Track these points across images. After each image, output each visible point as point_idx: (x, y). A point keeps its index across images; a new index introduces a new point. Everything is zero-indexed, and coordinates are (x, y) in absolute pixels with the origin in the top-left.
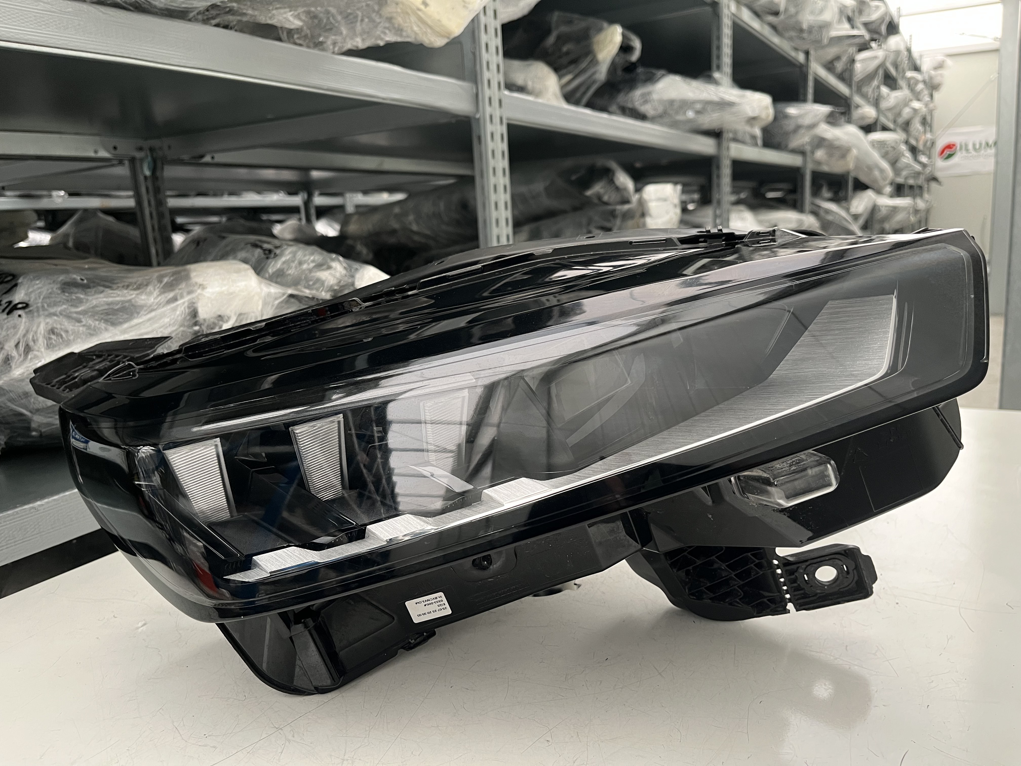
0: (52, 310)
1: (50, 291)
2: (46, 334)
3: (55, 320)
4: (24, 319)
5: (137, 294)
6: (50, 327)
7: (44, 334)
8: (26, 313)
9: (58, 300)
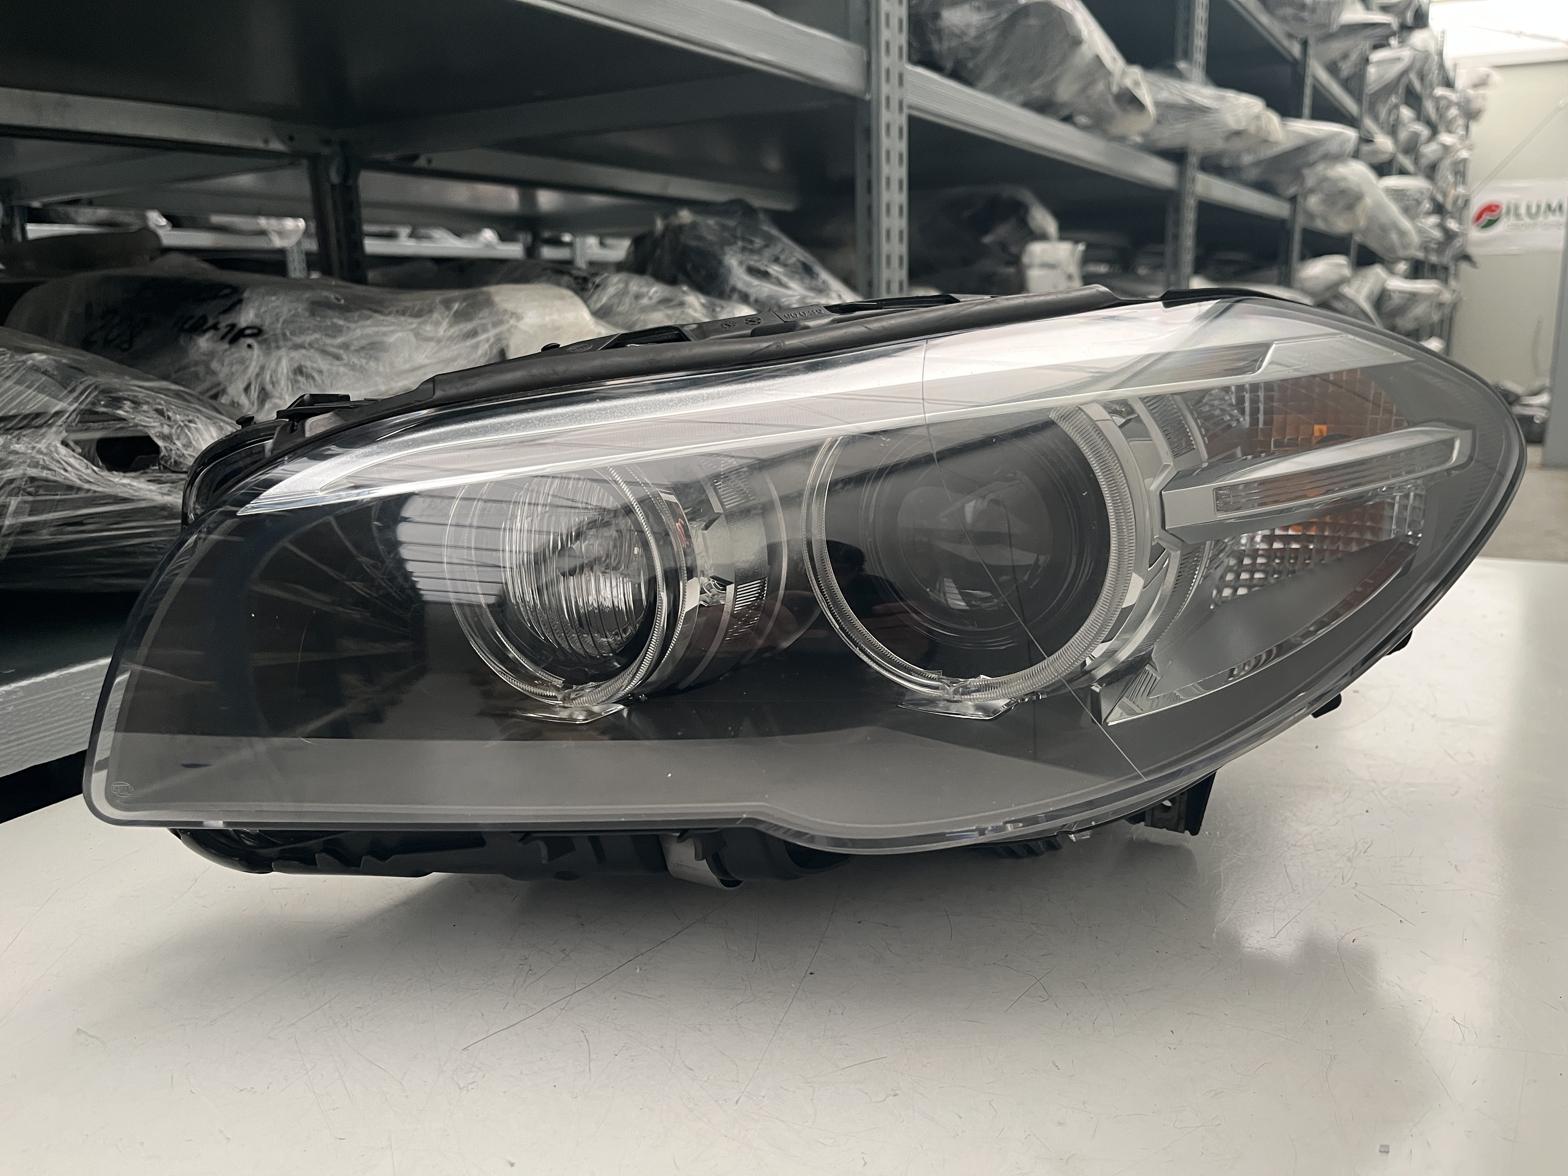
0: (298, 340)
1: (292, 312)
2: (290, 374)
3: (304, 355)
4: (256, 351)
5: (420, 324)
6: (296, 365)
7: (288, 373)
8: (260, 343)
9: (307, 325)
